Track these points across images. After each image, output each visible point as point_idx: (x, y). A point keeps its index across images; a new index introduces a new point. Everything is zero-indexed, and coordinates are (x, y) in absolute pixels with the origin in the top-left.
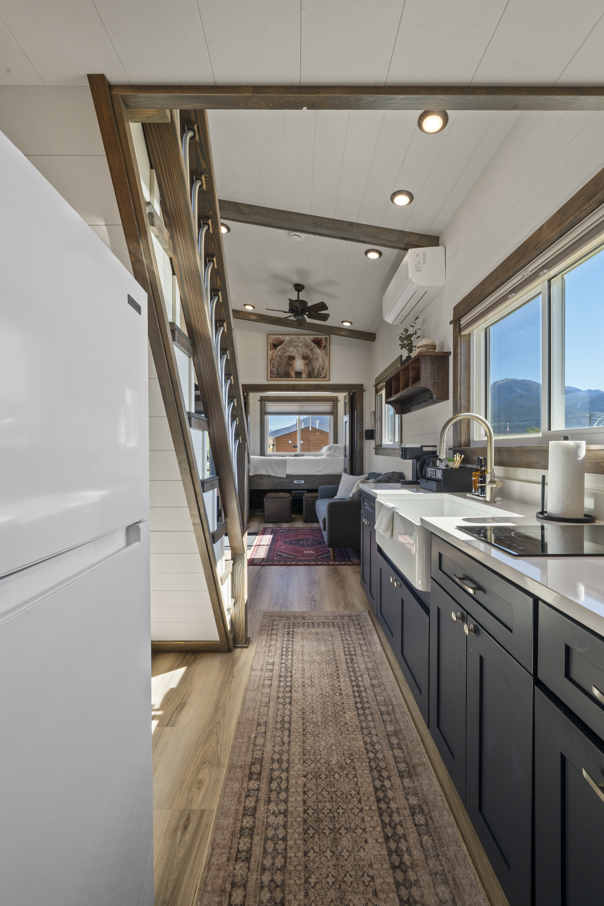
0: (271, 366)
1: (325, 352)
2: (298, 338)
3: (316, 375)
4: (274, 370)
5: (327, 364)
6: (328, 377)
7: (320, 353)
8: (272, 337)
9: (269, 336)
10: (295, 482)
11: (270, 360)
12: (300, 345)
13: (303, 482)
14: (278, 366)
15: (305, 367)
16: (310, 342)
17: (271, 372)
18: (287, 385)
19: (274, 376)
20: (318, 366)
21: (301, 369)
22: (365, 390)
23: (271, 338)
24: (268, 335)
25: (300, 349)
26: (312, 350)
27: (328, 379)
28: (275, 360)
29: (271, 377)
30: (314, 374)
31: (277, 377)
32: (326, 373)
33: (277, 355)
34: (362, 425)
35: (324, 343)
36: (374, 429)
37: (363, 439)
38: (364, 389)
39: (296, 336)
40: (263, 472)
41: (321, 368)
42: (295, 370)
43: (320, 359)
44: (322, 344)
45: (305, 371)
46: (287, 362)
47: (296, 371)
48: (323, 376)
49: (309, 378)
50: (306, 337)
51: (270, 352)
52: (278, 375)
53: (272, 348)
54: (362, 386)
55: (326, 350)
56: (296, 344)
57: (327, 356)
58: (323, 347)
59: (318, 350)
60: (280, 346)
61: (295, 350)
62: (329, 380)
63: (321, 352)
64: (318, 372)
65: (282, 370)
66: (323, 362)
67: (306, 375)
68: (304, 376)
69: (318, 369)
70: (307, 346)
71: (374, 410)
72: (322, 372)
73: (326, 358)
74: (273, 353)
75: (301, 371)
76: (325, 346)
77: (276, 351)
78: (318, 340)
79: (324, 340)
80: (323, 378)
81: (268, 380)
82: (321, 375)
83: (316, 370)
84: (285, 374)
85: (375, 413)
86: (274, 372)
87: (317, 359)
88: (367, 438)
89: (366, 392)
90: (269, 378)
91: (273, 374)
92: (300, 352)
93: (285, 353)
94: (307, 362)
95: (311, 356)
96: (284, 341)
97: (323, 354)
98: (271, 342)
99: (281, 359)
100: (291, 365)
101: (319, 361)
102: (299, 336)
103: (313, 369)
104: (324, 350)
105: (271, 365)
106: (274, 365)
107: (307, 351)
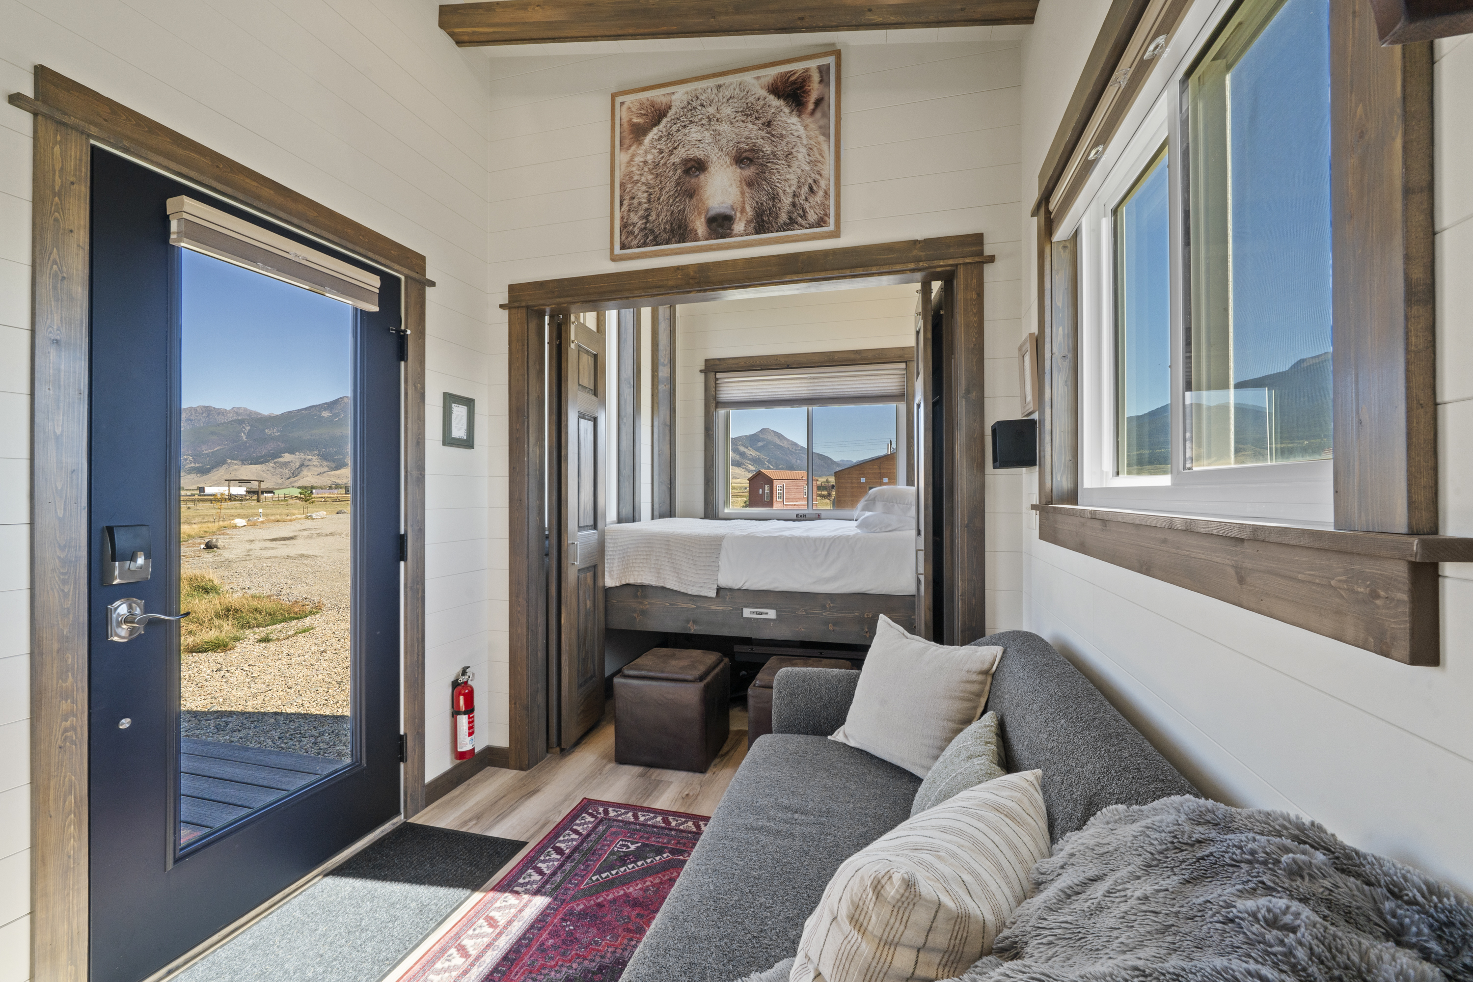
0: (625, 207)
1: (822, 122)
2: (719, 87)
3: (784, 217)
4: (634, 218)
5: (828, 169)
6: (832, 221)
7: (802, 131)
8: (629, 99)
9: (619, 100)
10: (747, 613)
11: (622, 185)
12: (727, 111)
13: (772, 614)
14: (649, 201)
15: (743, 193)
16: (763, 93)
17: (624, 226)
18: (678, 268)
19: (635, 242)
20: (795, 182)
21: (730, 202)
22: (992, 259)
23: (625, 107)
24: (613, 97)
25: (725, 127)
26: (769, 124)
27: (831, 227)
28: (637, 182)
29: (623, 247)
30: (777, 217)
31: (645, 244)
32: (824, 206)
33: (645, 162)
34: (978, 407)
35: (815, 90)
36: (1036, 416)
37: (981, 467)
38: (988, 251)
39: (711, 83)
40: (646, 578)
41: (805, 189)
42: (708, 211)
43: (801, 154)
44: (807, 93)
45: (743, 210)
46: (678, 184)
47: (712, 213)
48: (812, 217)
49: (757, 233)
50: (748, 78)
51: (622, 158)
52: (646, 236)
53: (627, 142)
54: (978, 239)
55: (826, 115)
56: (711, 110)
57: (828, 136)
58: (811, 106)
59: (794, 119)
60: (655, 130)
61: (707, 134)
62: (836, 234)
63: (806, 127)
64: (794, 205)
65: (661, 218)
66: (813, 163)
67: (749, 222)
68: (739, 226)
69: (795, 195)
70: (749, 112)
71: (1035, 329)
72: (807, 206)
73: (825, 147)
74: (632, 160)
75: (729, 212)
76: (819, 102)
77: (641, 151)
78: (794, 82)
79: (816, 77)
80: (811, 226)
81: (614, 259)
82: (804, 216)
83: (787, 200)
84: (672, 231)
85: (1038, 342)
86: (634, 225)
87: (788, 155)
88: (1001, 462)
89: (998, 264)
90: (617, 250)
91: (632, 233)
92: (724, 141)
93: (671, 153)
94: (750, 172)
95: (768, 149)
96: (670, 107)
97: (814, 131)
98: (625, 120)
99: (657, 176)
100: (691, 193)
101: (795, 164)
102: (720, 80)
103: (774, 197)
104: (818, 114)
105: (626, 202)
106: (636, 201)
107: (752, 132)
